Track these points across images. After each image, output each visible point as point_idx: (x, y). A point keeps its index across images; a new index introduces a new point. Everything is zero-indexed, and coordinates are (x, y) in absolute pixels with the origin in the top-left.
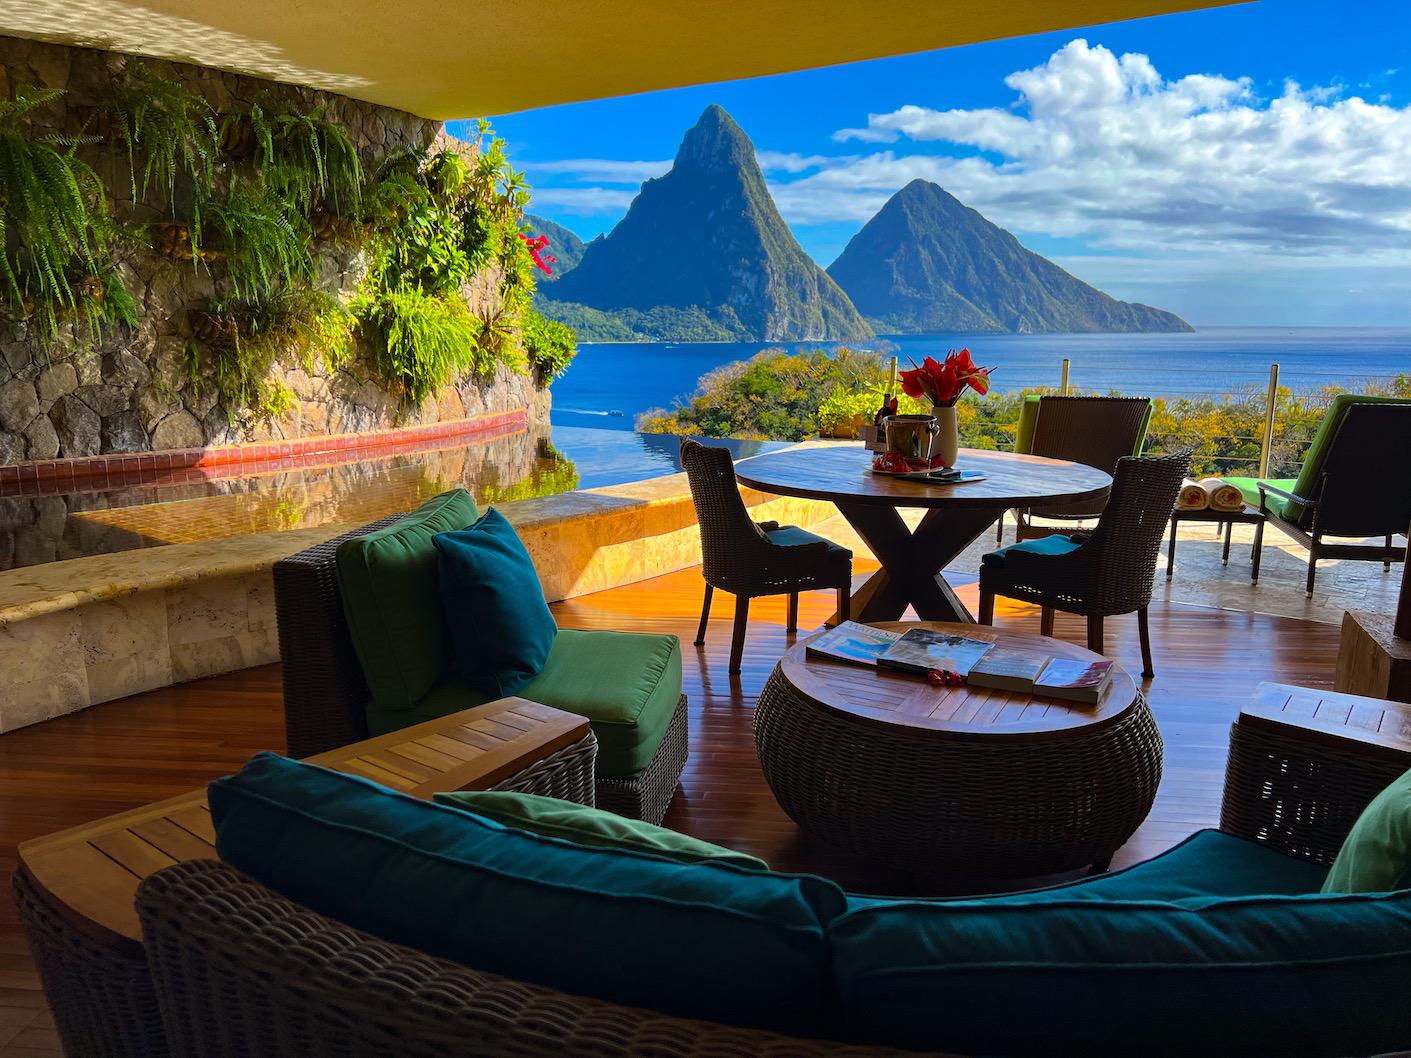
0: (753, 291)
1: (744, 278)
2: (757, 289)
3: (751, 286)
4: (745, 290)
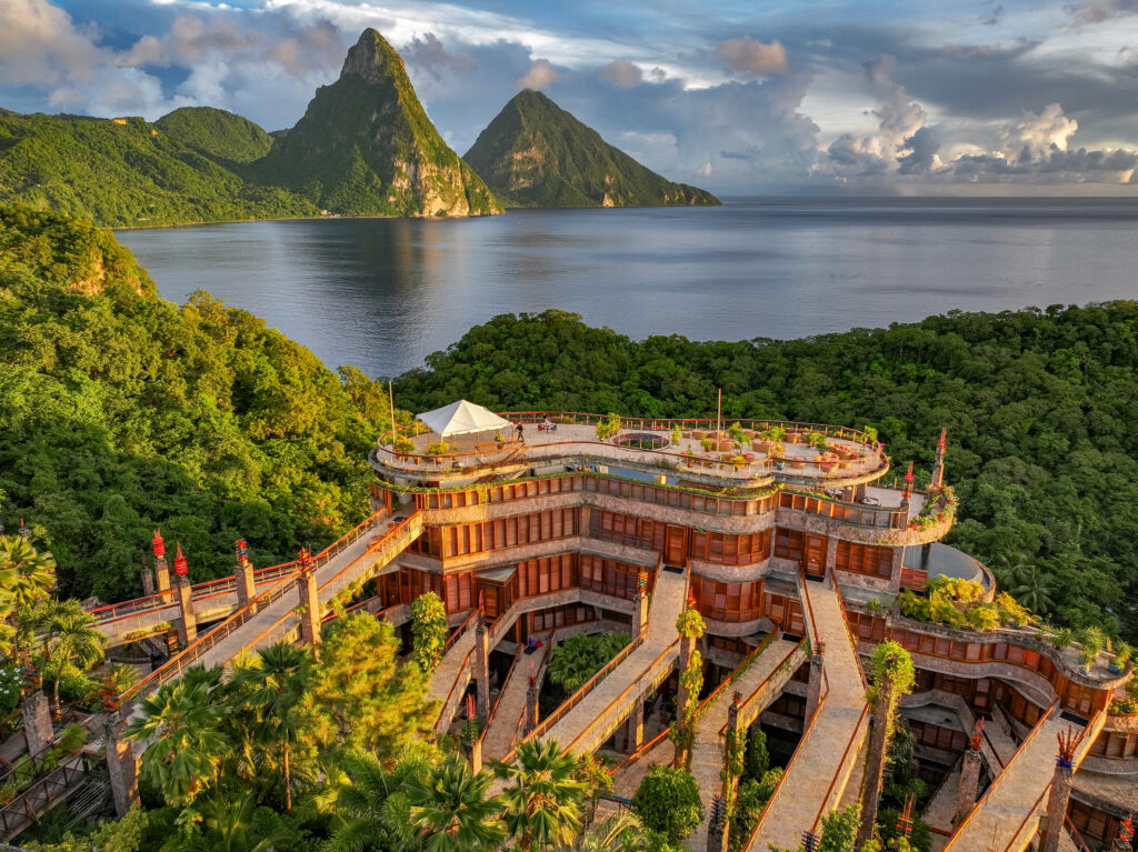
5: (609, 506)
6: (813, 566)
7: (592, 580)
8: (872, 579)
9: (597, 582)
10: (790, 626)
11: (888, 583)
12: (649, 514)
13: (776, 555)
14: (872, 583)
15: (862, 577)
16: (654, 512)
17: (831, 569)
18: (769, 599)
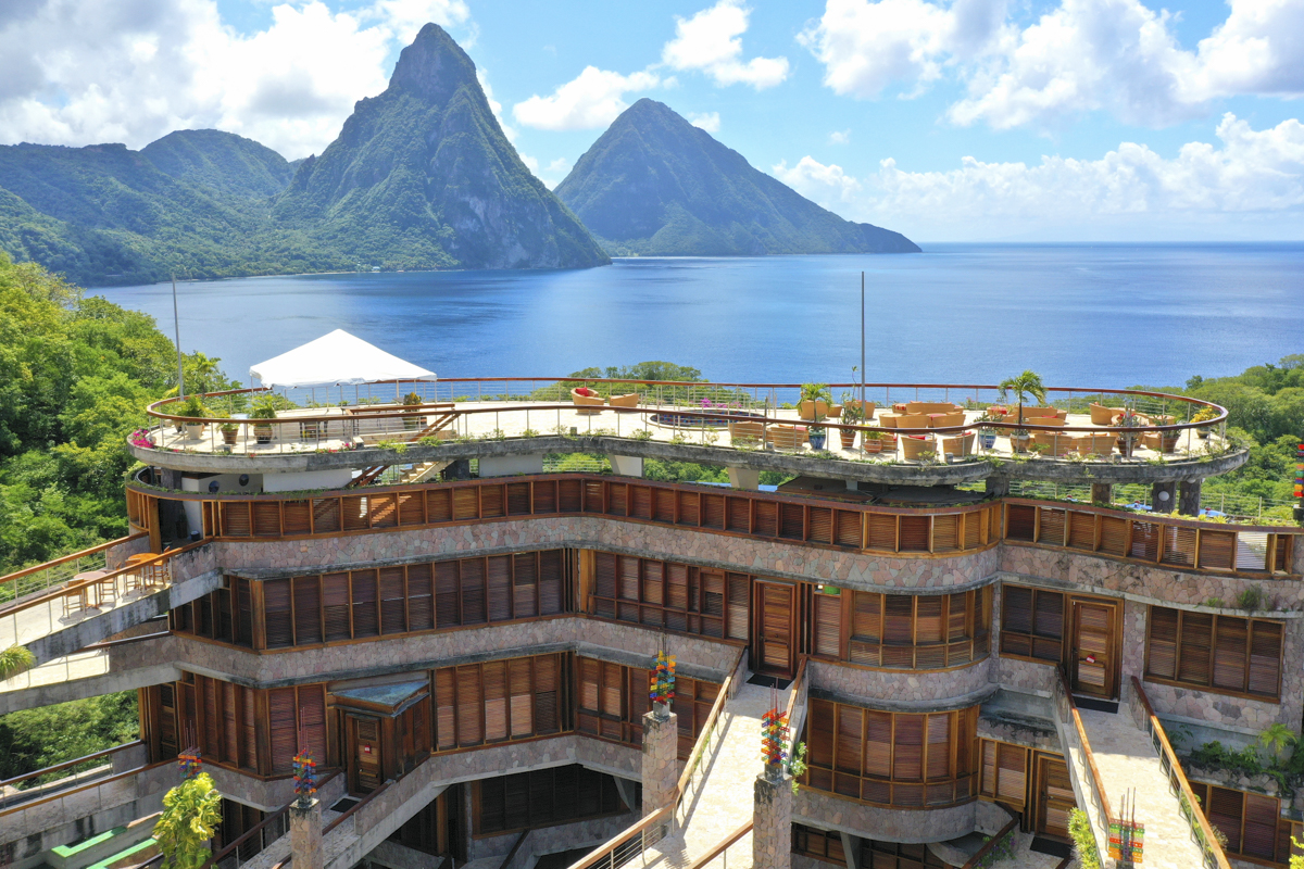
0: (482, 217)
1: (471, 202)
2: (485, 214)
3: (479, 211)
4: (473, 215)
5: (632, 544)
6: (1091, 674)
7: (601, 712)
8: (1233, 701)
9: (613, 718)
10: (1043, 820)
11: (1275, 710)
12: (716, 557)
13: (1005, 650)
14: (1235, 713)
15: (1209, 698)
16: (728, 554)
17: (1134, 679)
18: (992, 754)
